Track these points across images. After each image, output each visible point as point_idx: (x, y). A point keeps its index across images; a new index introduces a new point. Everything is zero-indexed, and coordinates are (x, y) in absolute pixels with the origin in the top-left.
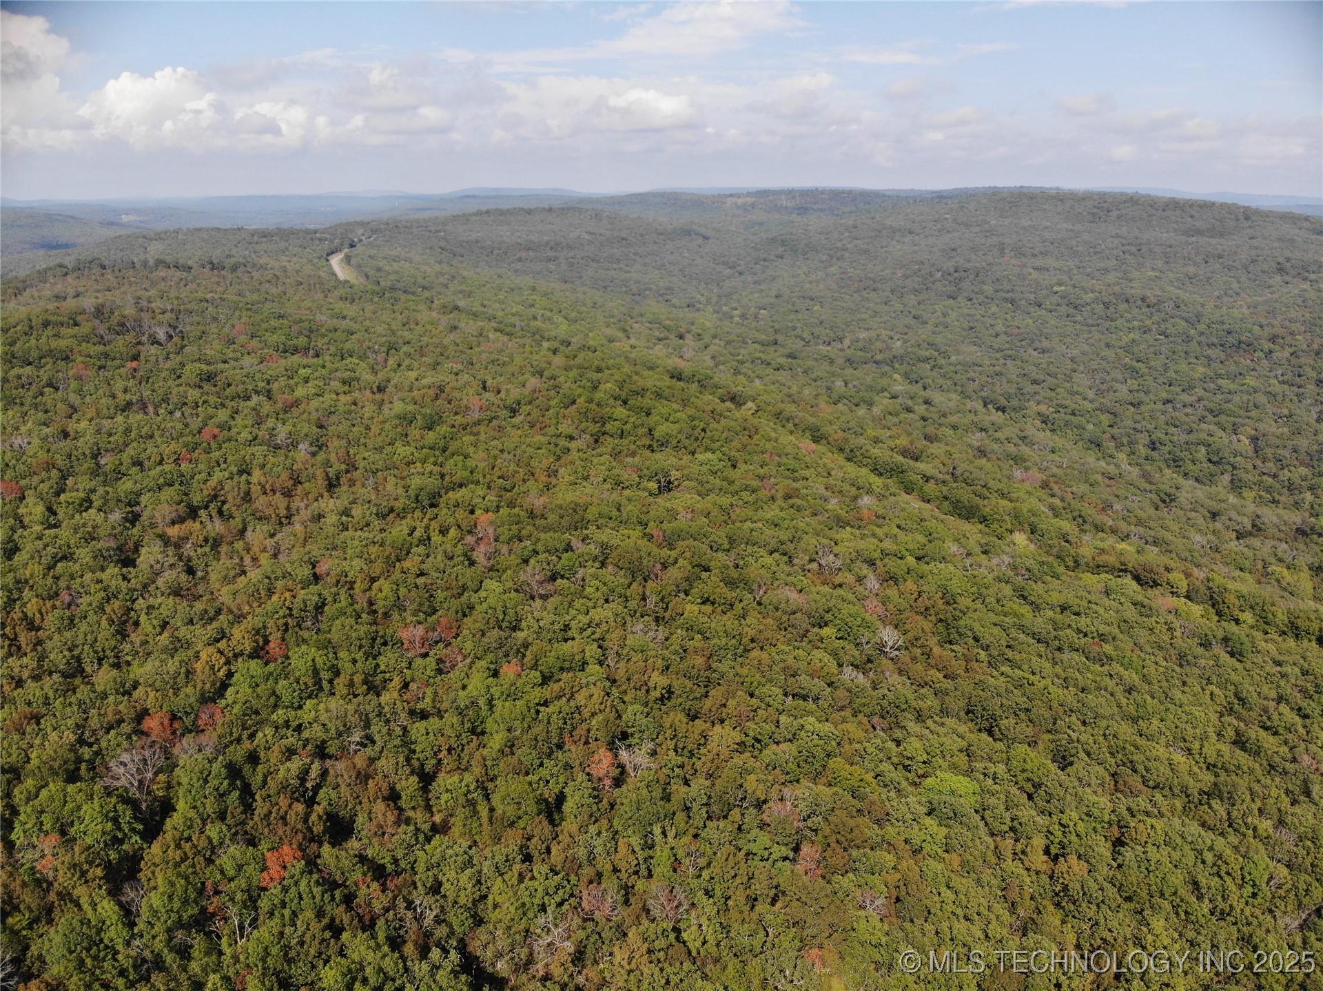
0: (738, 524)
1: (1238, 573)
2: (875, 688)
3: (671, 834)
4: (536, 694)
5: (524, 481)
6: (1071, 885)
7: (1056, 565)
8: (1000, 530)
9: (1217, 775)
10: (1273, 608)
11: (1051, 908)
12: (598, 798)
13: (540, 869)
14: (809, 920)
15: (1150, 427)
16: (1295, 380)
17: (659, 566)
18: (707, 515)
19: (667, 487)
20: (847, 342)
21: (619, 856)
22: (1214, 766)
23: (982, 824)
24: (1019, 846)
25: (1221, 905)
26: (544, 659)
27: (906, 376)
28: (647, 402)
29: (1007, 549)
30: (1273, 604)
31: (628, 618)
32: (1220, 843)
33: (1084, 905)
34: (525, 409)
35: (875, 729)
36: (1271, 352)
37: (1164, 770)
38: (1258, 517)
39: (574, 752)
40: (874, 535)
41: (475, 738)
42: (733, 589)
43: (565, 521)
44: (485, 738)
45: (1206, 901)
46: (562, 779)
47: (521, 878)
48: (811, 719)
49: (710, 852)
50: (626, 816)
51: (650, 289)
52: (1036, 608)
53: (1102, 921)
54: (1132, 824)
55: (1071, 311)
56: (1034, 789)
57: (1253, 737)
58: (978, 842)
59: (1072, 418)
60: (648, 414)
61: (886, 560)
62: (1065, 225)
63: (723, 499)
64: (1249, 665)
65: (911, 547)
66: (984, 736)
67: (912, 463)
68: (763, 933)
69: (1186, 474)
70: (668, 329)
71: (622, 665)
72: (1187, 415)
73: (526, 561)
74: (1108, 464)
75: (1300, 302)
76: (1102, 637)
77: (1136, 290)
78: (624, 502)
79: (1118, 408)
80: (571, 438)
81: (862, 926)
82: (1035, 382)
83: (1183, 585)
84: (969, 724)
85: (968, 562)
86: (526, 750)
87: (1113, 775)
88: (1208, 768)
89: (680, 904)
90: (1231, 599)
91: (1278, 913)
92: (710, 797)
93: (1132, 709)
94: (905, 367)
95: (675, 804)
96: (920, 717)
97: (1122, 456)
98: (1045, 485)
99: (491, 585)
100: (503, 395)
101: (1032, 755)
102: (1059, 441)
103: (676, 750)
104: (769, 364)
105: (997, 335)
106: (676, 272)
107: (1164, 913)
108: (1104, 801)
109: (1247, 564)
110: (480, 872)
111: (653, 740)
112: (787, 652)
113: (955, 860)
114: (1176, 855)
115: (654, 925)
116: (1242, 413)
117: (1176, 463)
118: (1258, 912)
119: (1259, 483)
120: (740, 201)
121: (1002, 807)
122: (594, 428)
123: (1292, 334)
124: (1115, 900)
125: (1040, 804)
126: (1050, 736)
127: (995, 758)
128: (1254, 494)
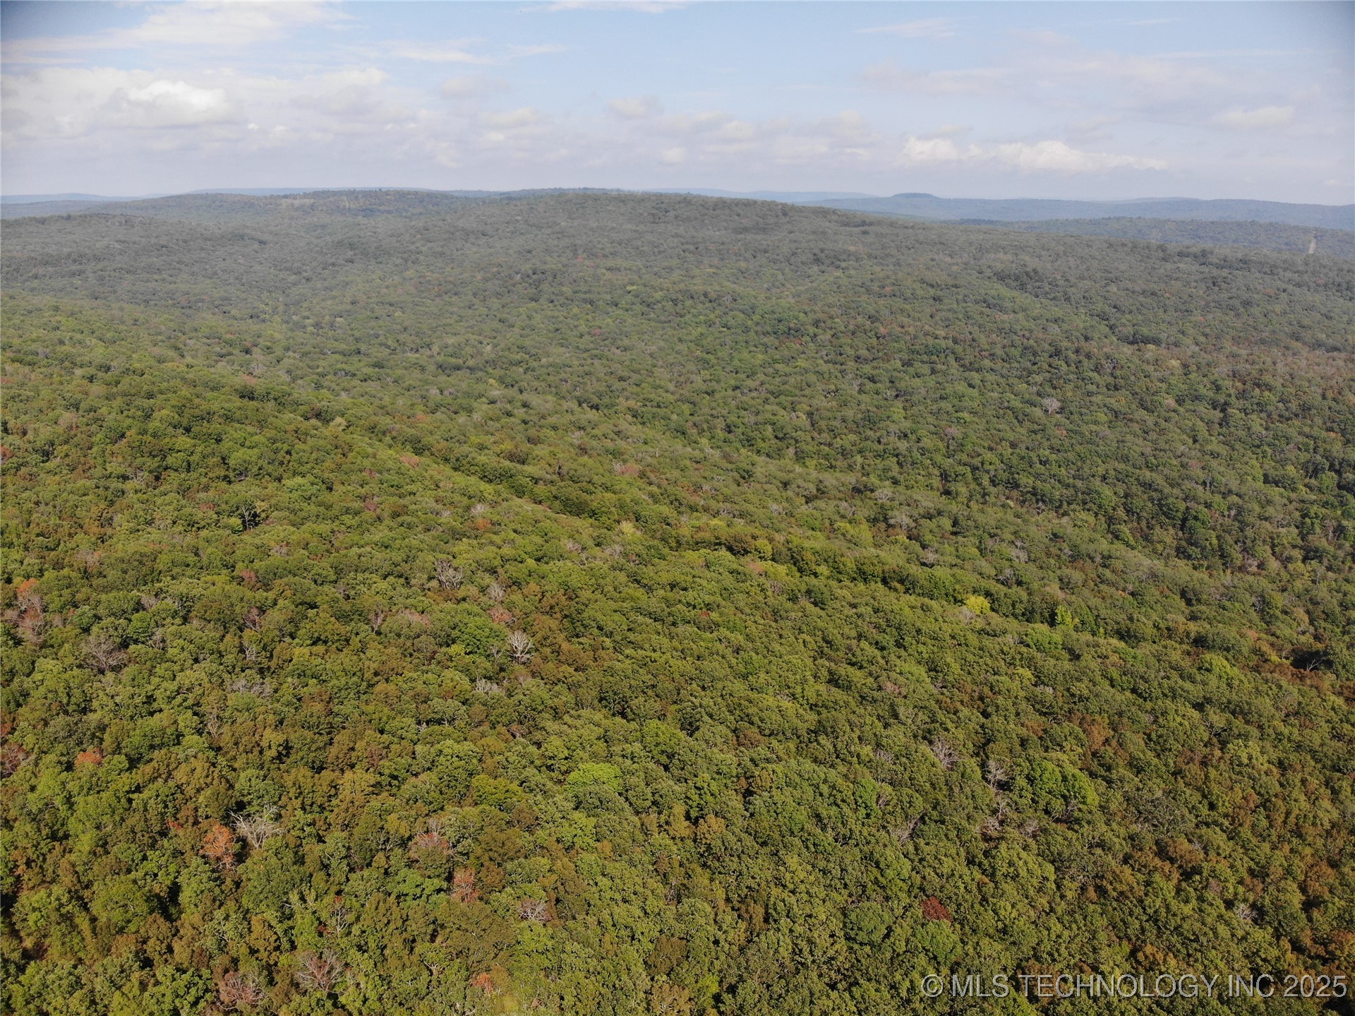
0: (343, 552)
1: (810, 533)
2: (510, 696)
3: (310, 898)
4: (126, 781)
5: (70, 535)
6: (713, 843)
7: (661, 547)
8: (608, 522)
9: (819, 713)
10: (843, 559)
11: (699, 870)
12: (219, 881)
13: (163, 971)
14: (472, 947)
15: (725, 412)
16: (837, 359)
17: (255, 611)
18: (306, 546)
19: (252, 521)
20: (435, 349)
21: (254, 936)
22: (816, 705)
23: (626, 805)
24: (663, 817)
25: (843, 831)
26: (127, 740)
27: (501, 380)
28: (215, 427)
29: (617, 539)
30: (842, 556)
31: (225, 676)
32: (832, 774)
33: (727, 859)
34: (61, 450)
35: (514, 736)
36: (815, 335)
38: (821, 481)
39: (182, 836)
40: (492, 543)
41: (57, 844)
42: (346, 623)
43: (130, 577)
44: (70, 842)
45: (830, 830)
46: (172, 868)
47: (143, 986)
48: (449, 742)
49: (357, 905)
50: (256, 891)
51: (202, 300)
52: (649, 589)
53: (745, 870)
54: (757, 773)
55: (645, 309)
56: (668, 761)
57: (844, 673)
58: (625, 823)
59: (658, 410)
60: (218, 441)
61: (507, 566)
62: (629, 226)
63: (322, 526)
64: (830, 611)
65: (529, 549)
66: (618, 719)
67: (519, 466)
68: (425, 973)
69: (758, 452)
70: (230, 343)
71: (226, 729)
72: (753, 398)
73: (86, 630)
74: (694, 449)
75: (835, 288)
76: (709, 607)
77: (698, 286)
78: (202, 544)
79: (697, 399)
80: (125, 478)
81: (527, 935)
82: (621, 379)
83: (768, 549)
84: (604, 711)
85: (583, 556)
86: (123, 845)
87: (734, 731)
88: (811, 709)
89: (332, 968)
90: (808, 556)
91: (890, 828)
92: (349, 848)
93: (741, 667)
94: (499, 372)
95: (311, 865)
96: (556, 714)
97: (704, 441)
98: (642, 475)
99: (47, 664)
100: (30, 436)
101: (663, 728)
102: (649, 433)
103: (303, 809)
104: (354, 375)
105: (581, 336)
106: (232, 280)
107: (796, 850)
108: (730, 757)
109: (817, 524)
110: (92, 991)
111: (275, 803)
112: (416, 678)
113: (606, 846)
114: (797, 794)
115: (306, 998)
116: (797, 392)
117: (749, 442)
118: (874, 831)
119: (818, 453)
120: (297, 203)
121: (643, 784)
122: (153, 463)
123: (832, 317)
124: (753, 847)
125: (676, 772)
126: (677, 707)
127: (631, 739)
128: (815, 462)
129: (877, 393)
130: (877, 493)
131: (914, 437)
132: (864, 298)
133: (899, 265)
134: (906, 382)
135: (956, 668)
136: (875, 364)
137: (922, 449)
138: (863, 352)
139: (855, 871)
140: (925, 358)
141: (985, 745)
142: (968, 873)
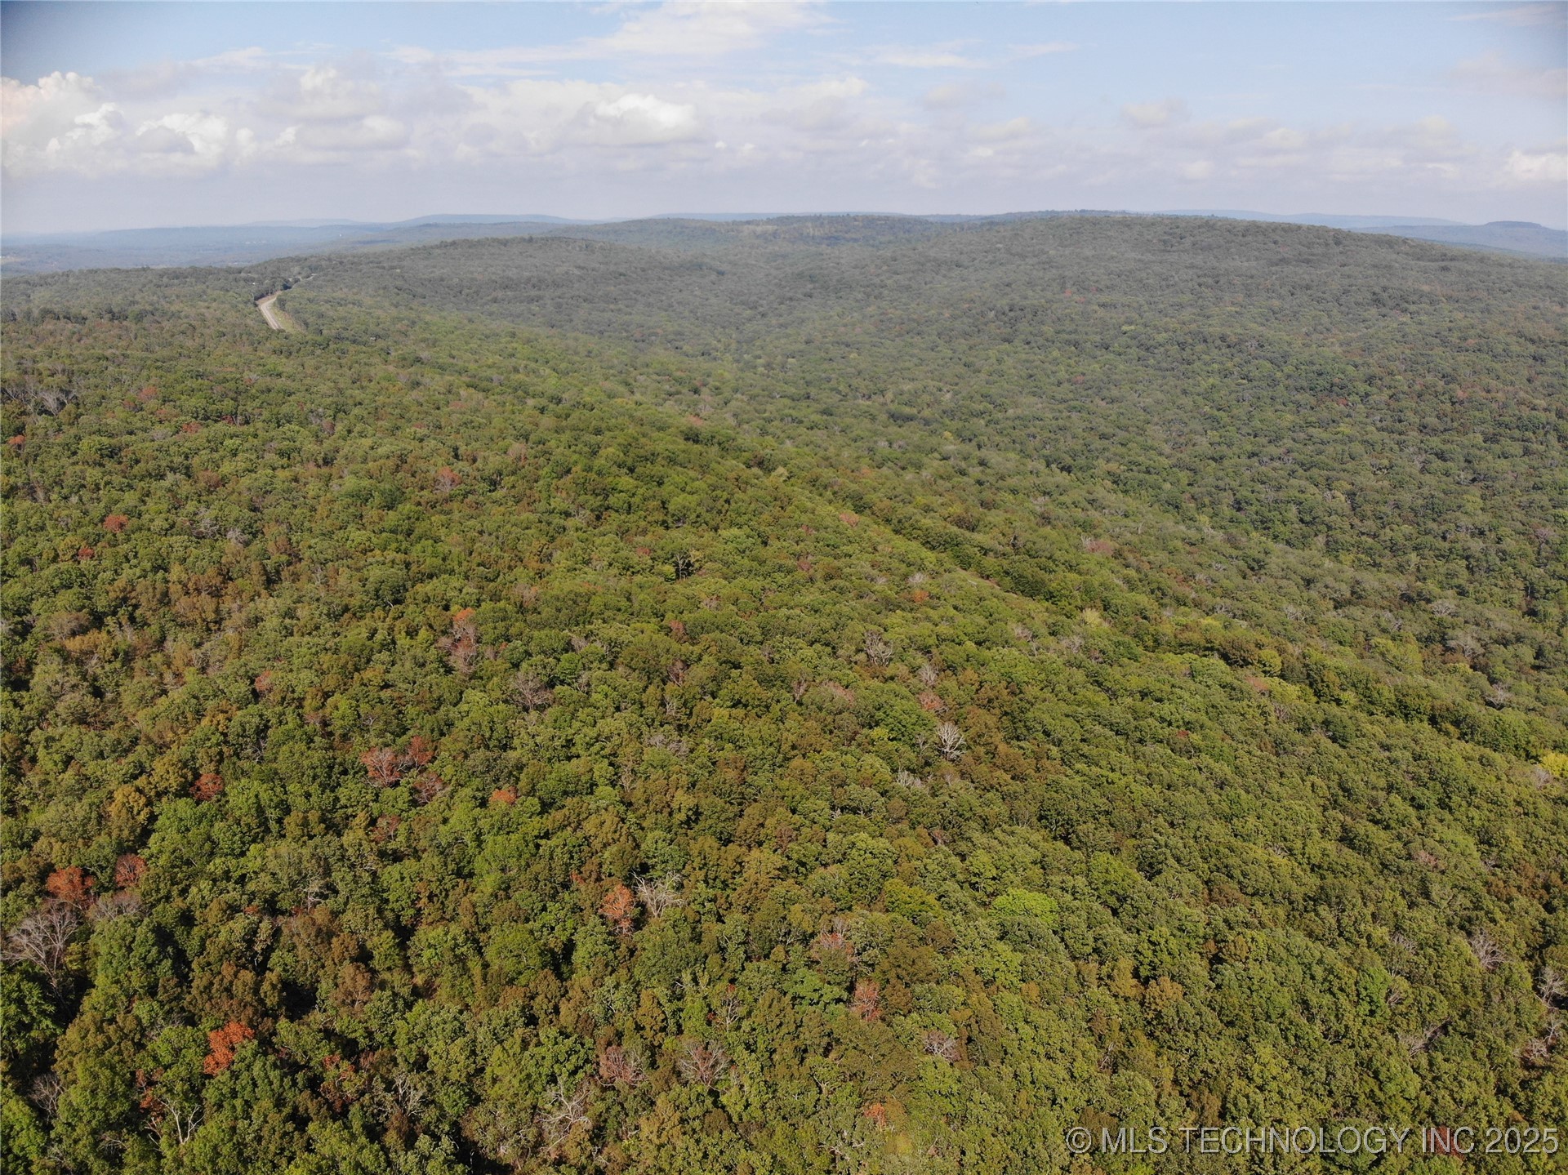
0: (772, 612)
1: (1337, 647)
2: (934, 795)
3: (703, 981)
4: (535, 825)
5: (510, 568)
6: (1165, 1011)
7: (1133, 645)
8: (1068, 608)
9: (1323, 877)
10: (1378, 686)
11: (1143, 1039)
12: (614, 945)
13: (547, 1032)
14: (868, 1072)
15: (1234, 484)
16: (1396, 424)
17: (679, 665)
18: (735, 602)
19: (686, 570)
20: (889, 395)
21: (641, 1011)
22: (1320, 867)
23: (1062, 947)
24: (1105, 970)
25: (1336, 1026)
26: (542, 783)
27: (958, 434)
28: (658, 469)
29: (1077, 629)
30: (1378, 681)
31: (644, 728)
32: (1330, 955)
33: (1180, 1033)
34: (508, 481)
35: (936, 842)
36: (1367, 395)
37: (1263, 873)
38: (1358, 582)
39: (584, 892)
40: (928, 618)
41: (461, 881)
42: (768, 688)
43: (562, 616)
44: (474, 881)
45: (1318, 1022)
46: (570, 924)
47: (525, 1045)
48: (864, 835)
49: (750, 999)
50: (649, 963)
51: (656, 334)
52: (1113, 695)
53: (1202, 1051)
54: (1231, 938)
55: (1143, 353)
56: (1118, 904)
57: (1362, 832)
58: (1057, 967)
59: (1147, 476)
60: (660, 484)
61: (943, 647)
62: (1133, 255)
63: (754, 582)
64: (1353, 751)
65: (969, 630)
66: (1060, 844)
67: (967, 534)
68: (815, 1089)
69: (1276, 537)
70: (679, 381)
71: (639, 784)
72: (1274, 469)
73: (516, 666)
74: (1189, 528)
75: (1398, 337)
76: (1189, 726)
77: (1214, 328)
78: (635, 589)
79: (1197, 464)
80: (567, 514)
81: (930, 1072)
82: (1103, 437)
83: (1276, 663)
84: (1043, 831)
85: (1034, 645)
86: (525, 892)
87: (1206, 883)
88: (1312, 870)
89: (717, 1063)
90: (1331, 676)
91: (1400, 1033)
92: (748, 934)
93: (1225, 807)
94: (957, 424)
95: (707, 945)
96: (986, 826)
97: (1204, 519)
98: (1118, 555)
99: (474, 696)
100: (479, 464)
101: (1115, 865)
102: (1132, 503)
103: (706, 882)
104: (801, 422)
105: (1059, 384)
106: (686, 314)
107: (1271, 1039)
108: (1197, 914)
109: (1347, 637)
110: (474, 1041)
111: (679, 871)
112: (834, 759)
113: (1033, 990)
114: (1281, 971)
115: (686, 1090)
116: (1336, 465)
117: (1264, 524)
118: (1377, 1033)
119: (1358, 545)
120: (759, 229)
121: (1084, 926)
122: (596, 502)
123: (1391, 374)
124: (1215, 1025)
125: (1126, 919)
126: (1133, 842)
127: (1074, 870)
128: (1352, 556)
129: (1447, 474)
130: (1434, 604)
131: (1493, 536)
132: (1439, 351)
133: (1489, 311)
134: (1489, 463)
135: (1517, 844)
136: (1447, 436)
137: (1504, 552)
138: (1432, 420)
139: (1345, 1077)
140: (1517, 433)
141: (1542, 947)
142: (1497, 1104)
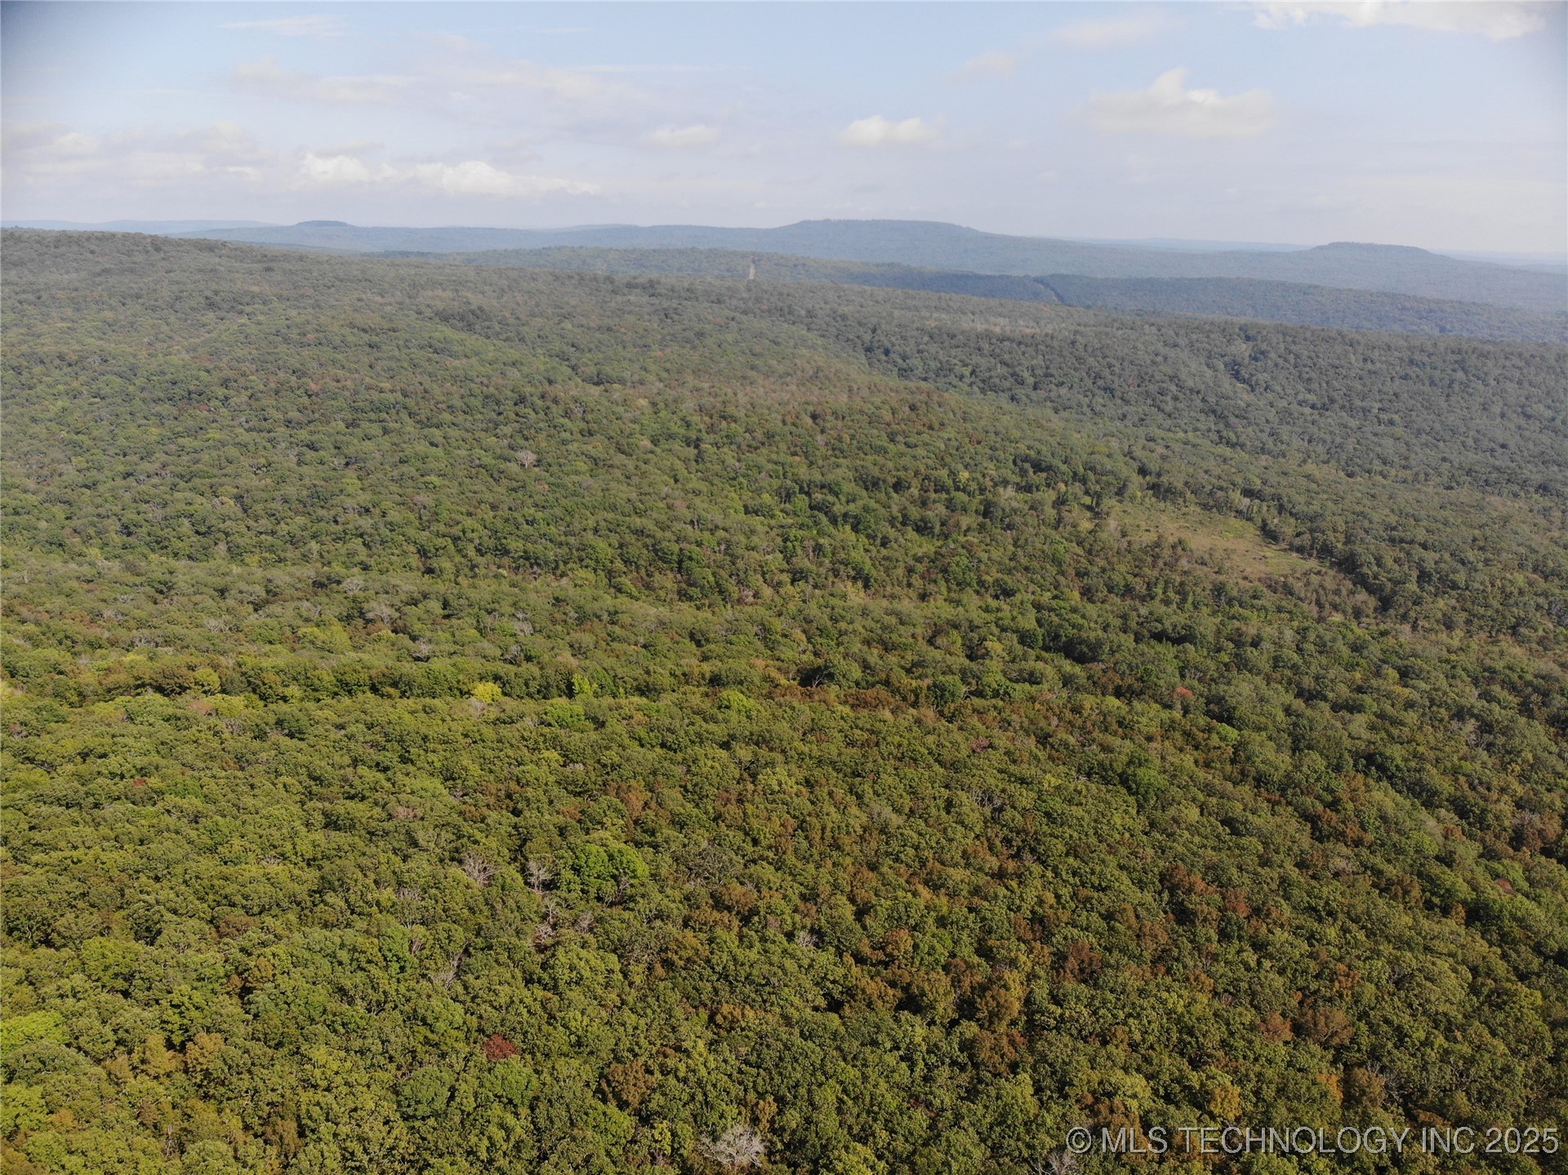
1: (268, 647)
6: (211, 1066)
7: (56, 705)
9: (320, 868)
10: (317, 672)
11: (200, 1104)
15: (117, 509)
16: (262, 425)
22: (314, 859)
23: (81, 1056)
24: (136, 1057)
25: (374, 997)
30: (315, 668)
32: (350, 935)
33: (234, 1080)
37: (264, 888)
38: (270, 581)
45: (359, 1001)
52: (50, 767)
53: (261, 1085)
54: (252, 964)
56: (126, 984)
57: (342, 811)
58: (84, 1079)
59: (17, 518)
64: (312, 740)
66: (42, 950)
69: (176, 555)
72: (155, 486)
74: (80, 565)
75: (242, 338)
76: (143, 772)
77: (48, 347)
79: (70, 495)
83: (214, 679)
84: (18, 945)
87: (211, 922)
88: (309, 865)
90: (270, 677)
91: (431, 974)
93: (206, 839)
97: (94, 552)
98: (10, 611)
101: (110, 945)
102: (9, 551)
107: (322, 1039)
108: (213, 956)
109: (275, 635)
113: (66, 1116)
114: (310, 972)
116: (216, 471)
117: (160, 544)
118: (412, 984)
119: (260, 545)
121: (97, 1024)
123: (244, 375)
124: (265, 1054)
125: (140, 995)
126: (123, 913)
127: (66, 971)
128: (257, 557)
129: (322, 463)
130: (344, 584)
131: (377, 511)
132: (283, 348)
133: (319, 306)
134: (355, 446)
135: (475, 769)
136: (312, 427)
137: (391, 524)
138: (294, 415)
139: (399, 1039)
140: (373, 416)
141: (521, 846)
142: (529, 994)
